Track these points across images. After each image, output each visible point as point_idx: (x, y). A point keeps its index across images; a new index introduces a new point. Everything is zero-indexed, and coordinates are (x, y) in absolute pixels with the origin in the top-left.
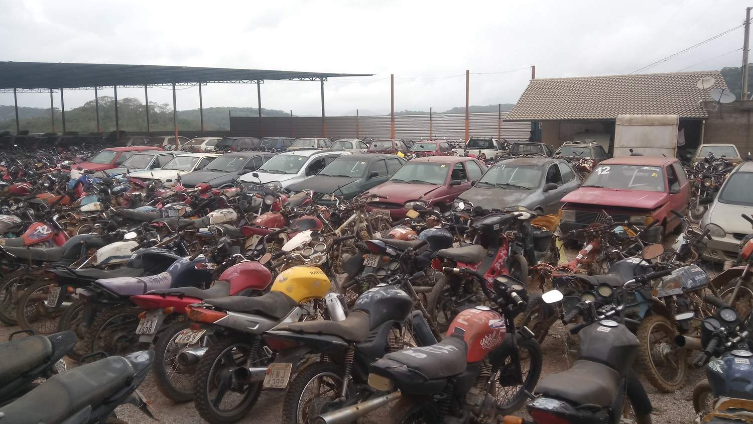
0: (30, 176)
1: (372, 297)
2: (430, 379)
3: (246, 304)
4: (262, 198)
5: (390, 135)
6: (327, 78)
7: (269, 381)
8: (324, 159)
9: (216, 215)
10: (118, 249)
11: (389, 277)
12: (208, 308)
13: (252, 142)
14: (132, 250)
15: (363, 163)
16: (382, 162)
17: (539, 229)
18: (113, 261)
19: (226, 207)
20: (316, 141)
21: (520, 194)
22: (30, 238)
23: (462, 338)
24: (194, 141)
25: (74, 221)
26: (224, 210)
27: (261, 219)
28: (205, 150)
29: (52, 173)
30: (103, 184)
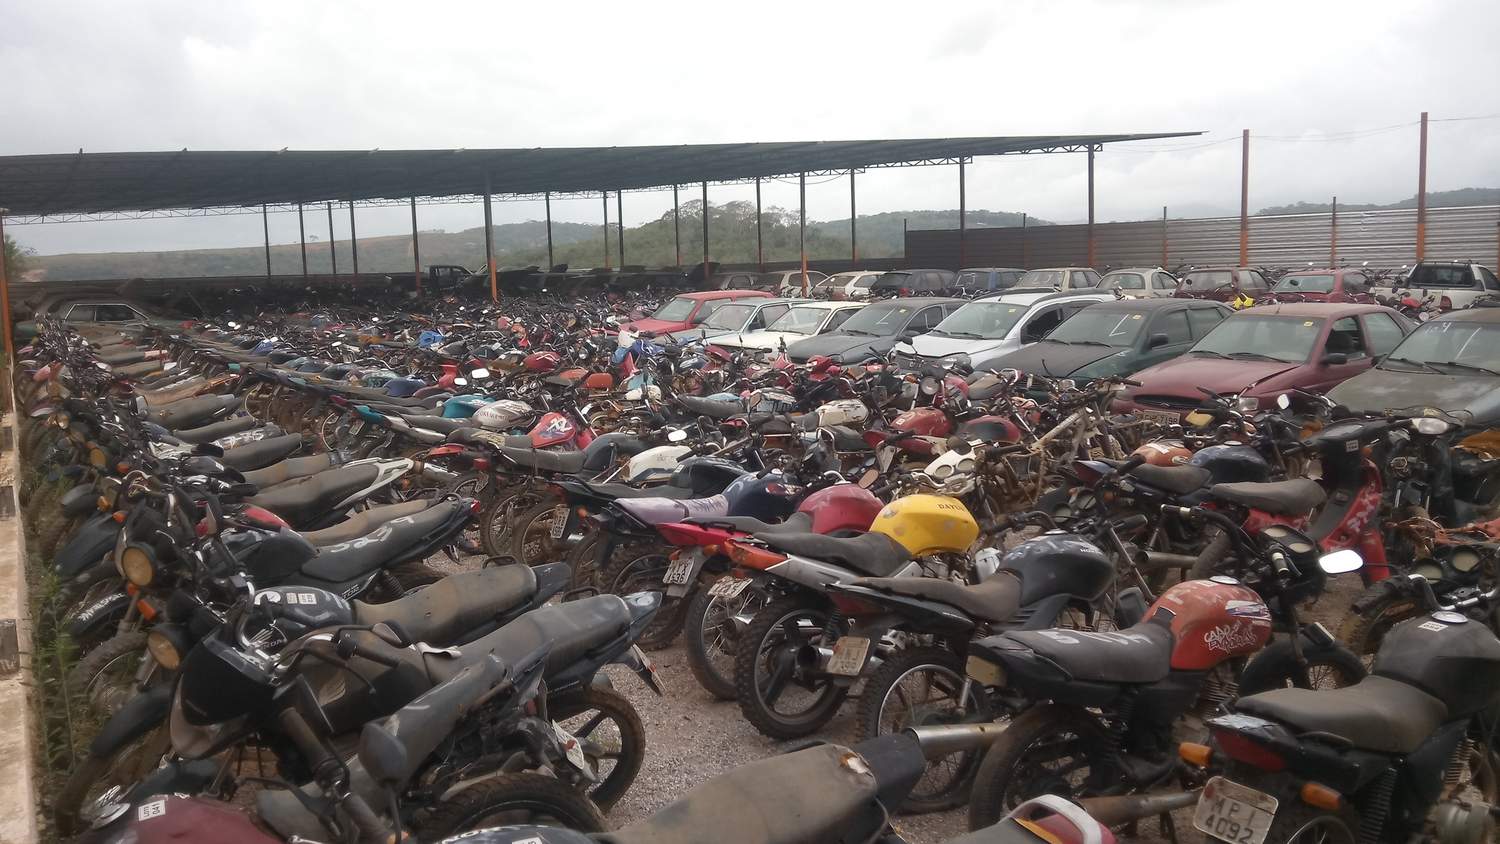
0: (560, 340)
1: (1030, 551)
2: (1077, 679)
3: (819, 545)
4: (917, 382)
5: (1237, 259)
6: (1101, 145)
7: (836, 663)
8: (1061, 310)
9: (830, 410)
10: (661, 458)
11: (1076, 521)
12: (757, 545)
13: (940, 278)
14: (679, 460)
15: (1137, 317)
16: (1181, 316)
17: (1475, 456)
18: (653, 477)
19: (850, 396)
20: (1068, 275)
21: (1475, 384)
22: (541, 436)
23: (1167, 626)
24: (833, 280)
25: (614, 416)
26: (845, 403)
27: (903, 419)
28: (852, 295)
29: (592, 336)
30: (664, 355)
